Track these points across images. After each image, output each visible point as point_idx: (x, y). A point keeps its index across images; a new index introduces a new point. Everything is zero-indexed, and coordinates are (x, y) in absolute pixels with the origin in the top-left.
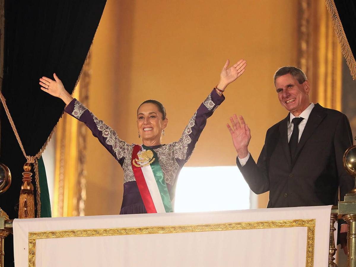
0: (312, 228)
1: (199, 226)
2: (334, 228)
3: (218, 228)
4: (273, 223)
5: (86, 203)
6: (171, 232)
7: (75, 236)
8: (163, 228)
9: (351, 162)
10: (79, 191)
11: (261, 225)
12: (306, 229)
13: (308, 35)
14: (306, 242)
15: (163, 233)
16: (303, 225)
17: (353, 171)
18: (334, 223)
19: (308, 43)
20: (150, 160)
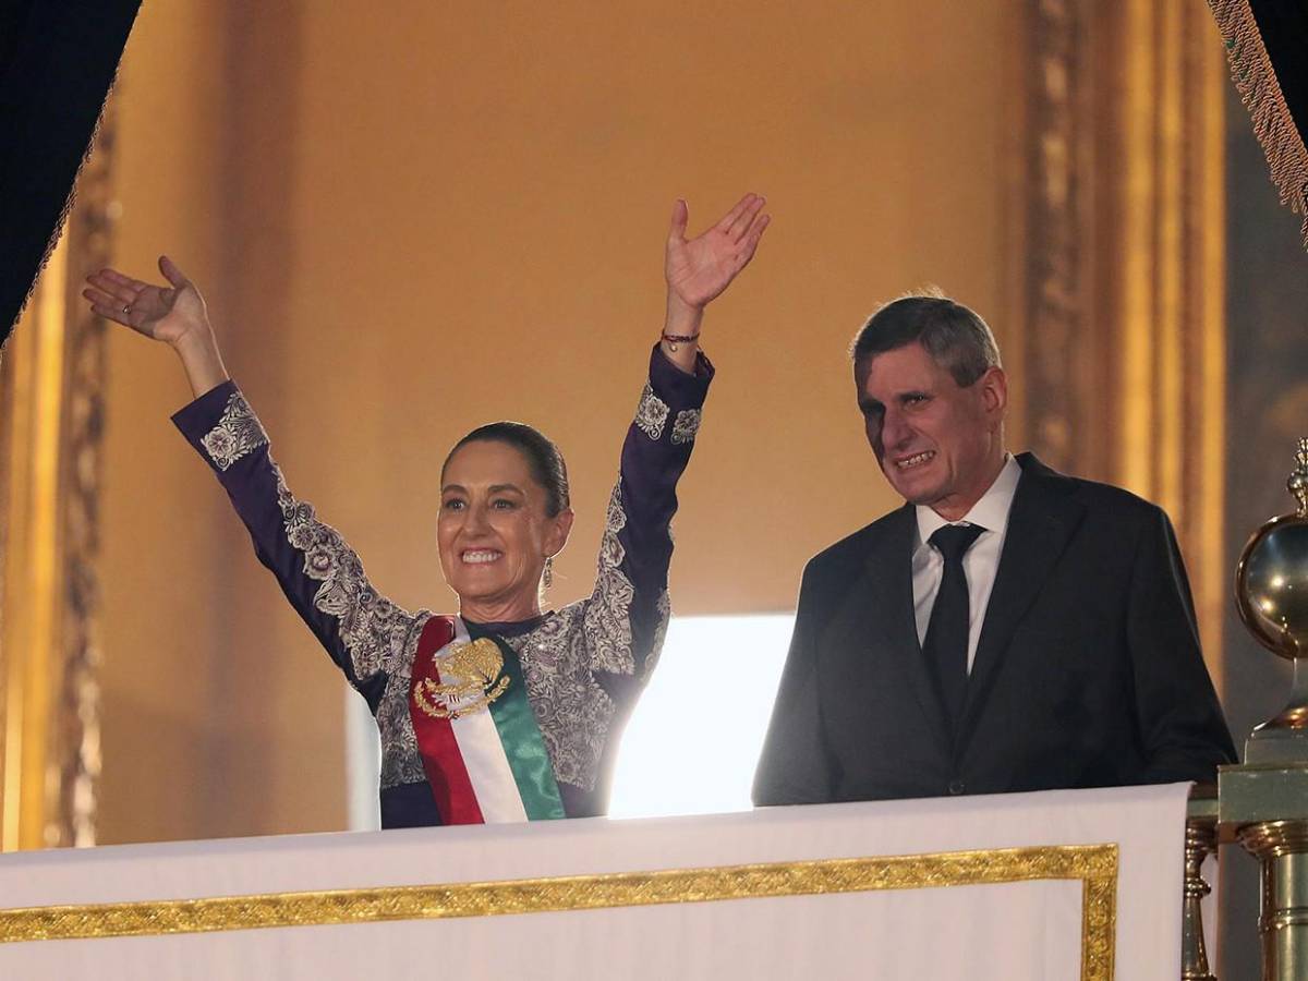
0: (1102, 885)
1: (603, 882)
2: (1201, 882)
3: (685, 891)
4: (930, 864)
5: (101, 786)
6: (478, 911)
7: (53, 934)
8: (439, 895)
9: (1271, 591)
10: (72, 737)
11: (877, 874)
12: (1076, 888)
13: (1075, 31)
14: (1078, 950)
15: (442, 916)
16: (1063, 873)
17: (1283, 631)
18: (1199, 859)
19: (1071, 65)
20: (487, 687)
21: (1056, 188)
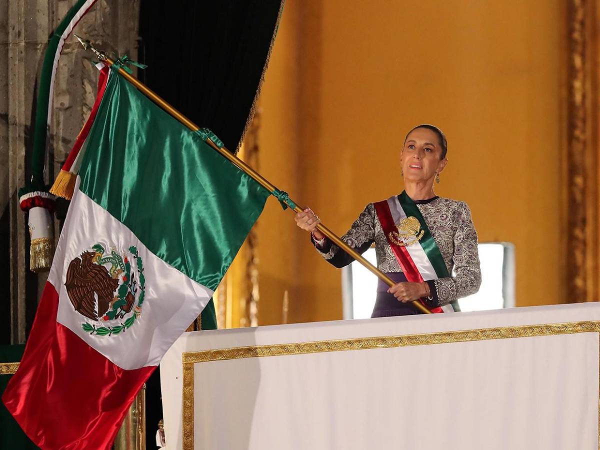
1: (437, 335)
3: (465, 338)
4: (547, 327)
5: (260, 304)
6: (396, 345)
8: (383, 340)
10: (249, 288)
11: (530, 331)
12: (597, 335)
13: (584, 44)
15: (383, 347)
16: (592, 330)
19: (583, 55)
20: (417, 234)
21: (578, 98)
